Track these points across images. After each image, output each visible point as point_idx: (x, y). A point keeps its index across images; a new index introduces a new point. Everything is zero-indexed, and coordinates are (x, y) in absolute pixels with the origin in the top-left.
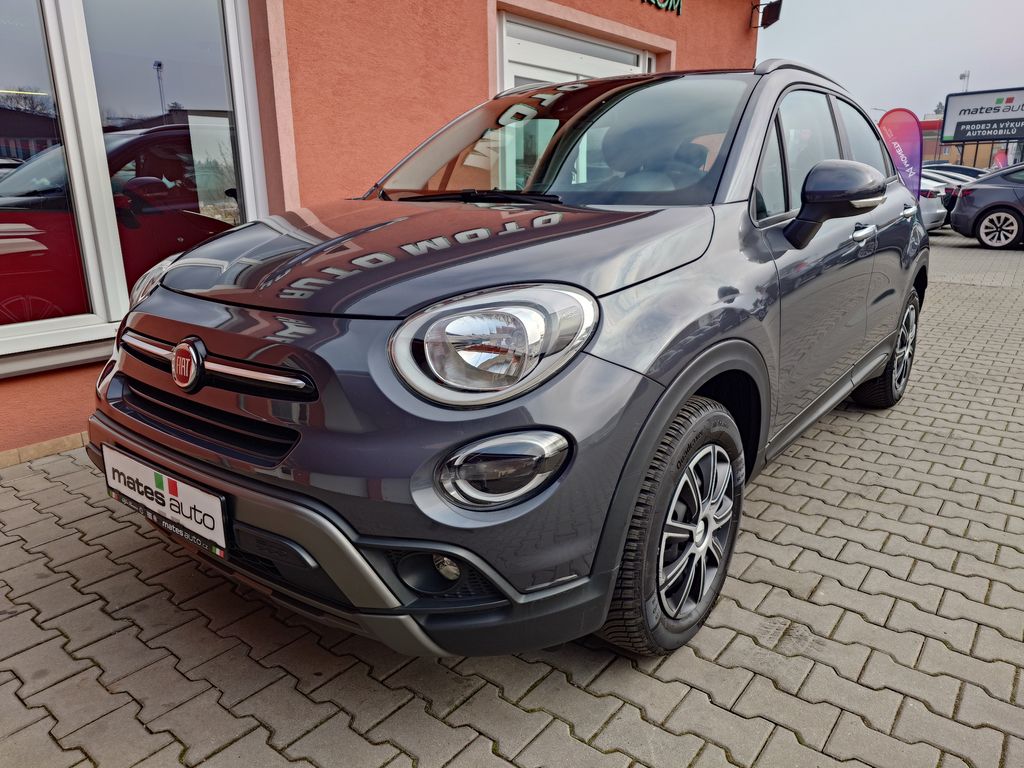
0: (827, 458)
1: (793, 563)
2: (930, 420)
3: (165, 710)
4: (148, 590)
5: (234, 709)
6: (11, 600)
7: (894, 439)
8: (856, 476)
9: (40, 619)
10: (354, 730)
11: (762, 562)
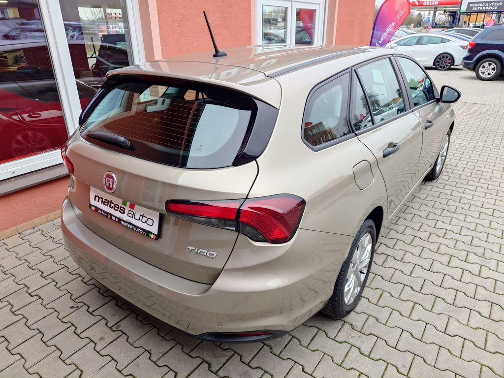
0: (419, 213)
1: (412, 272)
2: (461, 190)
3: (161, 355)
5: (191, 354)
6: (74, 300)
7: (448, 201)
8: (432, 223)
9: (91, 310)
10: (243, 362)
11: (398, 272)
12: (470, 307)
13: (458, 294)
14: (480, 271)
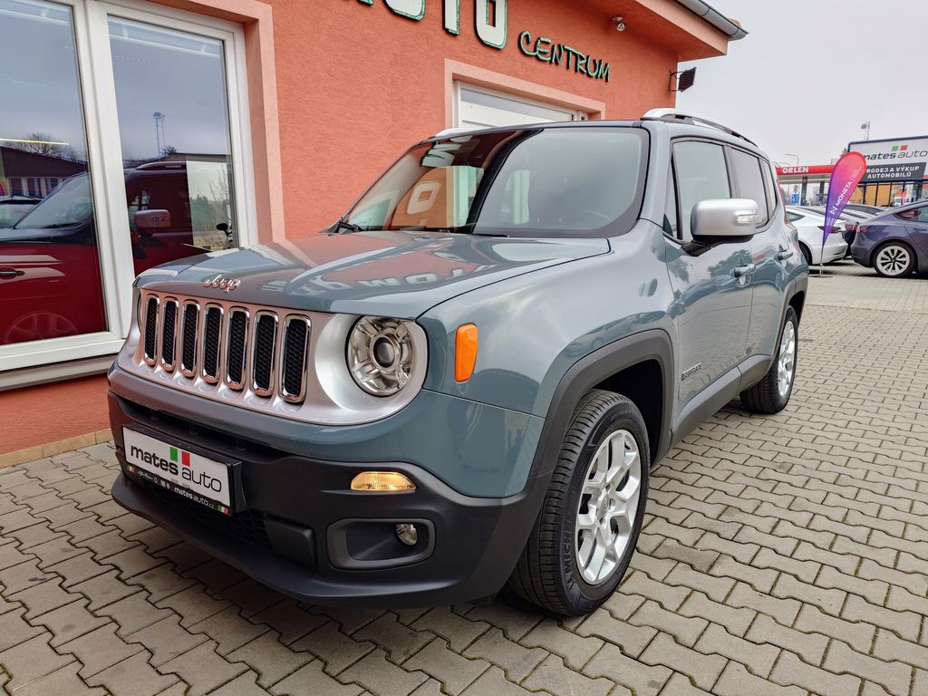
0: (731, 457)
1: (697, 542)
2: (821, 426)
3: (170, 657)
4: (155, 562)
5: (228, 656)
6: (41, 570)
7: (790, 441)
8: (755, 472)
9: (65, 584)
10: (327, 673)
11: (669, 542)
12: (801, 599)
13: (781, 578)
14: (832, 544)
